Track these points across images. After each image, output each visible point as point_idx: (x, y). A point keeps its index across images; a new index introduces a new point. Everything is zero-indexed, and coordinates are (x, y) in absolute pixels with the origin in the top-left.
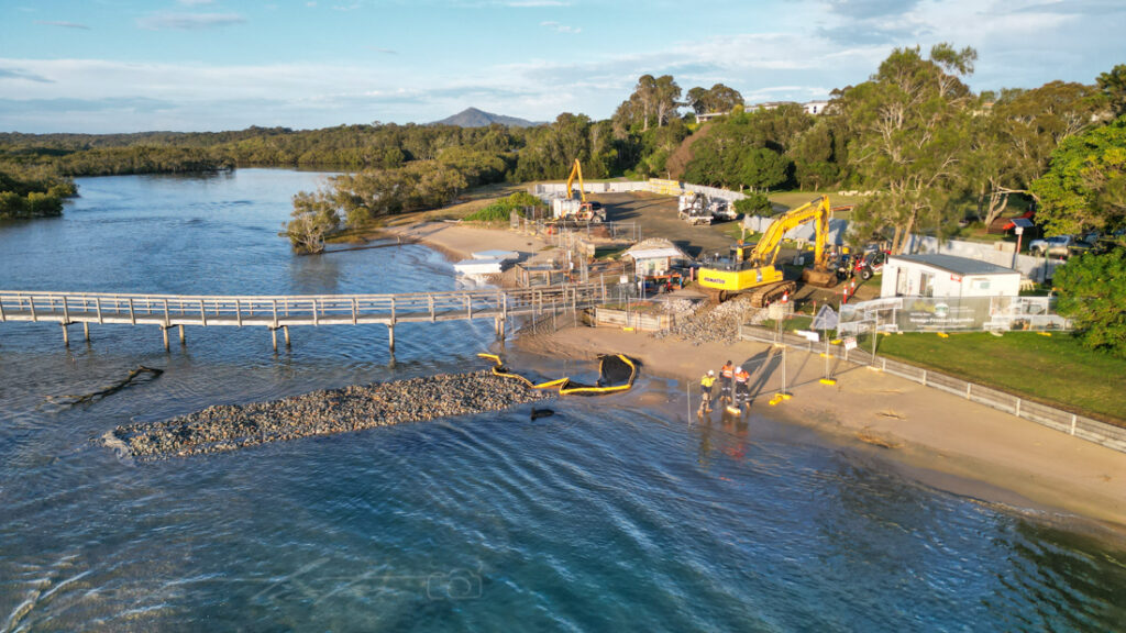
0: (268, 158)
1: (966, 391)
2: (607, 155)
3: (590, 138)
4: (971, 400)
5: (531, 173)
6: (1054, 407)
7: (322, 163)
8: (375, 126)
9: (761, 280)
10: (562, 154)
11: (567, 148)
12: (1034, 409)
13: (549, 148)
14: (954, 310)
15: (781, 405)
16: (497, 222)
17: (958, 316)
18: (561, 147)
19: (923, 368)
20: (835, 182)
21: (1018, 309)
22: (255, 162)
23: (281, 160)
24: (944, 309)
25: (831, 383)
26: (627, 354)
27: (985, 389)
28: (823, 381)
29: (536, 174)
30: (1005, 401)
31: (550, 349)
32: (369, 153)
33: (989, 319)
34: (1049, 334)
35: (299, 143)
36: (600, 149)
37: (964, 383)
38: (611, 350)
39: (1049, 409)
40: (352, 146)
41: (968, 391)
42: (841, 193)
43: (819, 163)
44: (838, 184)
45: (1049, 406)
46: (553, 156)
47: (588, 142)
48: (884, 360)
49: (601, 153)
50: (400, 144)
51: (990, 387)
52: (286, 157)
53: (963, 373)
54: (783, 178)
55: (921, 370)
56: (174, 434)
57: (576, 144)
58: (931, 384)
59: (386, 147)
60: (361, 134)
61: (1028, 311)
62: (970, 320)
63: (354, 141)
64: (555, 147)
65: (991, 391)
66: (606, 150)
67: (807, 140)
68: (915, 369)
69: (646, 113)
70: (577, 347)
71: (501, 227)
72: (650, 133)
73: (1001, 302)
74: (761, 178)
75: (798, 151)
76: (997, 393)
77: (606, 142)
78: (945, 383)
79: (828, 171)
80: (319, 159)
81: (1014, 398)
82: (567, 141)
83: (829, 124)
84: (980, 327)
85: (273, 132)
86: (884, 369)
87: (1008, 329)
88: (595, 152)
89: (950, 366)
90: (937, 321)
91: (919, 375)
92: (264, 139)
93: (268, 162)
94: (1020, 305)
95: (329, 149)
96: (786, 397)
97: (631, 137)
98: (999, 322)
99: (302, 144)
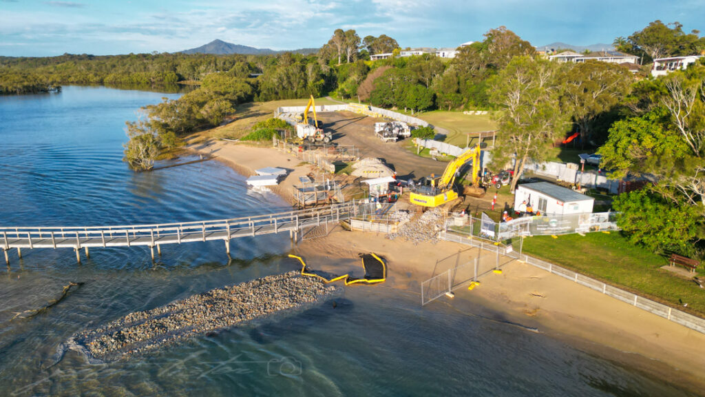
0: (81, 79)
1: (575, 277)
2: (318, 83)
3: (306, 72)
4: (577, 283)
5: (270, 95)
6: (624, 289)
7: (121, 83)
8: (154, 54)
9: (446, 200)
10: (290, 83)
11: (292, 79)
12: (613, 290)
13: (281, 79)
14: (560, 223)
15: (475, 289)
16: (263, 142)
17: (562, 226)
18: (289, 78)
19: (549, 262)
20: (461, 105)
21: (593, 220)
22: (72, 82)
23: (92, 81)
24: (555, 222)
25: (500, 272)
26: (376, 253)
27: (586, 277)
28: (495, 272)
29: (273, 96)
30: (597, 285)
31: (329, 251)
32: (154, 76)
33: (578, 227)
34: (609, 233)
35: (102, 67)
36: (314, 79)
37: (574, 273)
38: (366, 250)
39: (622, 291)
40: (141, 71)
41: (576, 277)
42: (465, 113)
43: (451, 94)
44: (462, 107)
45: (621, 289)
46: (284, 84)
47: (305, 74)
48: (527, 257)
49: (314, 82)
50: (175, 70)
51: (588, 276)
52: (95, 79)
53: (572, 266)
54: (431, 103)
55: (548, 264)
56: (115, 339)
57: (298, 76)
58: (554, 272)
59: (165, 71)
60: (145, 61)
61: (598, 221)
62: (568, 228)
63: (142, 67)
64: (285, 78)
65: (589, 278)
66: (317, 80)
67: (444, 80)
68: (545, 263)
69: (339, 54)
70: (344, 248)
71: (266, 146)
72: (342, 67)
73: (584, 217)
74: (418, 104)
75: (438, 86)
76: (592, 280)
77: (317, 75)
78: (562, 272)
79: (456, 99)
80: (119, 80)
81: (602, 284)
82: (292, 74)
83: (456, 69)
84: (573, 231)
85: (80, 58)
86: (527, 262)
87: (588, 231)
88: (310, 81)
89: (563, 261)
90: (552, 229)
91: (547, 266)
92: (75, 63)
93: (82, 82)
94: (594, 218)
95: (125, 73)
96: (477, 284)
97: (331, 70)
98: (583, 228)
99: (104, 68)
